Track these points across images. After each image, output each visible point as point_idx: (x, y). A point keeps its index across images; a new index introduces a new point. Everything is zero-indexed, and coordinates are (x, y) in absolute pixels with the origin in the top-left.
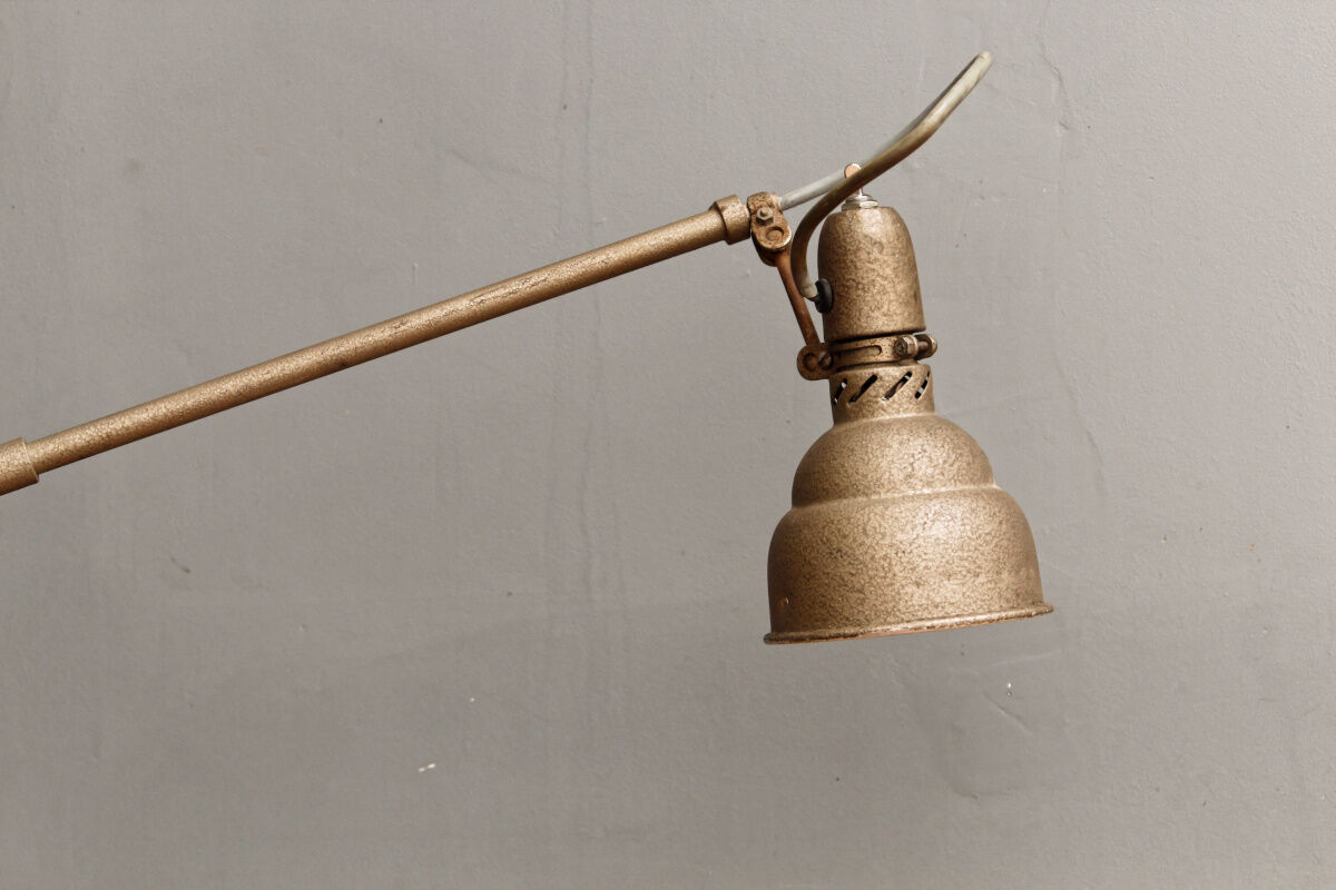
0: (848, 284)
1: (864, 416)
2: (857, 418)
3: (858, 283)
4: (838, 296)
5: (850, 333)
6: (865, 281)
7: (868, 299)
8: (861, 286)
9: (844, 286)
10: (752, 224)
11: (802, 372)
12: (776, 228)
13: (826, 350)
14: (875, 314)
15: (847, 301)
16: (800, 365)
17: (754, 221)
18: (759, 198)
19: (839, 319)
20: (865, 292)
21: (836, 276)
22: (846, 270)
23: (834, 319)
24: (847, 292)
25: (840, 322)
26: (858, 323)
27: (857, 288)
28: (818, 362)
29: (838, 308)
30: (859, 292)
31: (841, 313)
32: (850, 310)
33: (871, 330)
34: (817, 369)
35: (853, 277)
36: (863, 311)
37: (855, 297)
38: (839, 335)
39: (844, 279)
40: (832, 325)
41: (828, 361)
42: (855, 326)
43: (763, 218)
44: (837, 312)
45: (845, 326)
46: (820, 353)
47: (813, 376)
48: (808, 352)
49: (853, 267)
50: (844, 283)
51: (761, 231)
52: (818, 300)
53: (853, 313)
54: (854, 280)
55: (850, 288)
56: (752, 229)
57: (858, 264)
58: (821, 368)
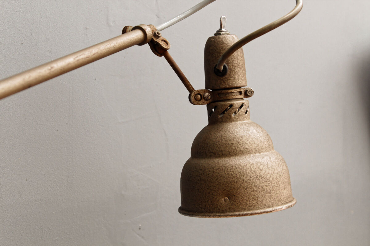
4: (230, 70)
5: (235, 86)
6: (240, 65)
7: (241, 72)
8: (239, 66)
9: (233, 66)
10: (153, 37)
11: (194, 101)
12: (163, 40)
13: (208, 93)
14: (243, 78)
15: (234, 72)
16: (192, 98)
17: (153, 36)
18: (152, 27)
19: (230, 79)
20: (240, 69)
21: (229, 61)
22: (234, 59)
23: (227, 79)
24: (234, 69)
25: (231, 81)
26: (238, 82)
27: (238, 67)
28: (203, 97)
29: (230, 75)
30: (239, 69)
31: (231, 77)
32: (235, 76)
33: (242, 85)
34: (202, 100)
35: (236, 62)
36: (240, 77)
37: (237, 71)
38: (230, 86)
39: (233, 63)
40: (226, 82)
41: (210, 97)
42: (237, 83)
43: (159, 35)
44: (229, 77)
45: (233, 82)
46: (205, 94)
47: (200, 103)
48: (197, 93)
49: (236, 58)
50: (233, 65)
51: (159, 41)
52: (222, 71)
53: (236, 77)
54: (237, 64)
55: (235, 67)
56: (153, 40)
57: (238, 57)
58: (204, 100)
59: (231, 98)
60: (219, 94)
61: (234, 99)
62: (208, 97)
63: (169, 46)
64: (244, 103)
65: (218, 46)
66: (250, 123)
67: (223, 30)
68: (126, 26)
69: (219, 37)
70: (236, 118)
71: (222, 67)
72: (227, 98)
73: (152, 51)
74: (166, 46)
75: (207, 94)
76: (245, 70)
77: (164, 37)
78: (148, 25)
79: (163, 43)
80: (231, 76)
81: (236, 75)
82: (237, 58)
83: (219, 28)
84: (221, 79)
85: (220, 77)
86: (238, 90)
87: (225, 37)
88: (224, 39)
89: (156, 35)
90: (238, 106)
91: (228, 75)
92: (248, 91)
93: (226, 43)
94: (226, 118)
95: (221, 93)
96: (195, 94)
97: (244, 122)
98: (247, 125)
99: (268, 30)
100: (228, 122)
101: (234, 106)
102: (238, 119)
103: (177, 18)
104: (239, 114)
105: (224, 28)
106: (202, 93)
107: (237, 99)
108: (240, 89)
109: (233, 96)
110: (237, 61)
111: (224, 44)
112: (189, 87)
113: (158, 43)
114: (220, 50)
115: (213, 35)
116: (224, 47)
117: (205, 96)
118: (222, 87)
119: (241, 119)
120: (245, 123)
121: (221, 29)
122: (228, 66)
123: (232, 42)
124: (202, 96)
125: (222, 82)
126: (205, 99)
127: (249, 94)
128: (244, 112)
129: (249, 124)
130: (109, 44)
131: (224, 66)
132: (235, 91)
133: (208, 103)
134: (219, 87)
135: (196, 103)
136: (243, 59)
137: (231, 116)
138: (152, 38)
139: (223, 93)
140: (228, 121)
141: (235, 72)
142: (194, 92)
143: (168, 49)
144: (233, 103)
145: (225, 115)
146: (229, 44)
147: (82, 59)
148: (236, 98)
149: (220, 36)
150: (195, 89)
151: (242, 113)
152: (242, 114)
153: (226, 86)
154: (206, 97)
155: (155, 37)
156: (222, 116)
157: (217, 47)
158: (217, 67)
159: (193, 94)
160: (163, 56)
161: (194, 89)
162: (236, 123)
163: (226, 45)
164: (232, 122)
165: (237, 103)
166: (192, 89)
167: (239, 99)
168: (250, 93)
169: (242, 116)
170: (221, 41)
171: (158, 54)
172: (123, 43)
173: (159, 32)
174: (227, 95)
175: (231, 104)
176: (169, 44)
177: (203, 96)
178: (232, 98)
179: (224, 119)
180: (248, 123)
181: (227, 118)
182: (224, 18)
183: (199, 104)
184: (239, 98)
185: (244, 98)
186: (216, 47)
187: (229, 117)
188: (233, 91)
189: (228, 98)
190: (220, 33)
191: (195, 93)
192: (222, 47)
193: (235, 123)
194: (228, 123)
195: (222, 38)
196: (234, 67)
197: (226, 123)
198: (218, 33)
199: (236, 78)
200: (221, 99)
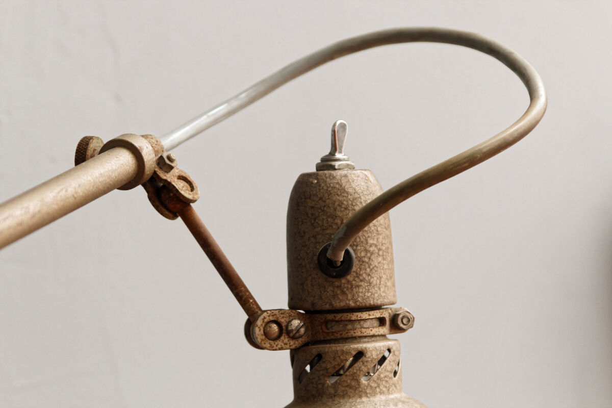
0: (372, 249)
1: (382, 393)
2: (374, 394)
3: (379, 250)
4: (359, 261)
5: (372, 302)
6: (384, 248)
7: (386, 267)
8: (381, 253)
9: (366, 251)
10: (156, 170)
11: (262, 340)
12: (183, 178)
13: (299, 319)
14: (389, 284)
15: (369, 267)
16: (258, 332)
17: (156, 166)
18: (153, 141)
19: (358, 286)
20: (384, 259)
21: (358, 240)
22: (370, 235)
23: (352, 286)
24: (370, 258)
25: (361, 290)
26: (379, 292)
27: (379, 255)
28: (284, 330)
29: (358, 275)
30: (380, 259)
31: (361, 281)
32: (372, 277)
33: (388, 301)
34: (282, 338)
35: (375, 242)
36: (383, 279)
37: (377, 264)
38: (358, 303)
39: (367, 243)
40: (347, 292)
41: (302, 330)
42: (376, 295)
43: (173, 165)
44: (356, 279)
45: (366, 294)
46: (290, 321)
47: (277, 346)
48: (271, 318)
49: (375, 231)
50: (368, 248)
51: (170, 177)
52: (339, 264)
53: (374, 280)
54: (376, 246)
55: (372, 254)
56: (158, 176)
57: (379, 229)
58: (289, 337)
59: (358, 334)
60: (327, 322)
61: (366, 337)
62: (298, 331)
63: (197, 194)
64: (392, 348)
65: (329, 199)
66: (406, 400)
67: (338, 155)
68: (85, 138)
69: (330, 175)
70: (371, 387)
71: (343, 253)
72: (350, 335)
73: (154, 206)
74: (190, 193)
75: (296, 323)
76: (392, 261)
77: (185, 170)
78: (143, 136)
79: (182, 185)
80: (361, 278)
81: (373, 275)
82: (377, 231)
83: (327, 151)
84: (337, 284)
85: (334, 280)
86: (377, 314)
87: (346, 176)
88: (344, 181)
89: (164, 163)
90: (377, 355)
91: (355, 274)
92: (401, 316)
93: (350, 190)
94: (347, 386)
95: (332, 321)
96: (266, 320)
97: (391, 396)
98: (400, 405)
99: (466, 165)
100: (350, 397)
101: (368, 355)
102: (378, 390)
103: (209, 117)
104: (379, 375)
105: (340, 152)
106: (283, 320)
107: (374, 336)
108: (381, 311)
109: (363, 330)
110: (376, 239)
111: (346, 195)
112: (249, 301)
113: (170, 183)
114: (335, 210)
115: (314, 170)
116: (345, 203)
117: (290, 328)
118: (338, 304)
119: (384, 389)
120: (392, 399)
121: (334, 155)
122: (354, 250)
123: (365, 187)
124: (284, 328)
125: (339, 292)
126: (291, 335)
127: (401, 325)
128: (391, 372)
129: (404, 402)
130: (62, 190)
131: (347, 252)
132: (371, 317)
133: (298, 346)
134: (331, 304)
135: (268, 345)
136: (388, 234)
137: (358, 382)
138: (155, 172)
139: (337, 321)
140: (351, 395)
141: (371, 267)
142: (262, 317)
143: (194, 201)
144: (366, 348)
145: (344, 378)
146: (356, 196)
147: (9, 228)
148: (372, 333)
149: (332, 172)
150: (263, 308)
151: (387, 374)
152: (386, 377)
153: (347, 302)
154: (292, 330)
155: (161, 168)
156: (334, 380)
157: (328, 201)
158: (329, 254)
159: (259, 322)
160: (179, 219)
161: (260, 309)
162: (371, 399)
163: (349, 197)
164: (361, 397)
165: (374, 348)
166: (255, 307)
167: (378, 338)
168: (405, 321)
169: (387, 381)
170: (337, 186)
171: (167, 213)
172: (93, 186)
173: (173, 156)
174: (350, 327)
175: (360, 349)
176: (196, 187)
177: (287, 326)
178: (362, 335)
179: (341, 389)
180: (400, 401)
181: (350, 386)
182: (343, 126)
183: (275, 347)
184: (378, 336)
185: (390, 334)
186: (325, 201)
187: (353, 383)
188: (365, 315)
189: (352, 333)
190: (333, 163)
191: (265, 318)
192: (339, 200)
193: (368, 399)
194: (351, 400)
195: (338, 177)
196: (369, 255)
197: (346, 399)
198: (326, 164)
199: (375, 282)
200: (333, 337)
